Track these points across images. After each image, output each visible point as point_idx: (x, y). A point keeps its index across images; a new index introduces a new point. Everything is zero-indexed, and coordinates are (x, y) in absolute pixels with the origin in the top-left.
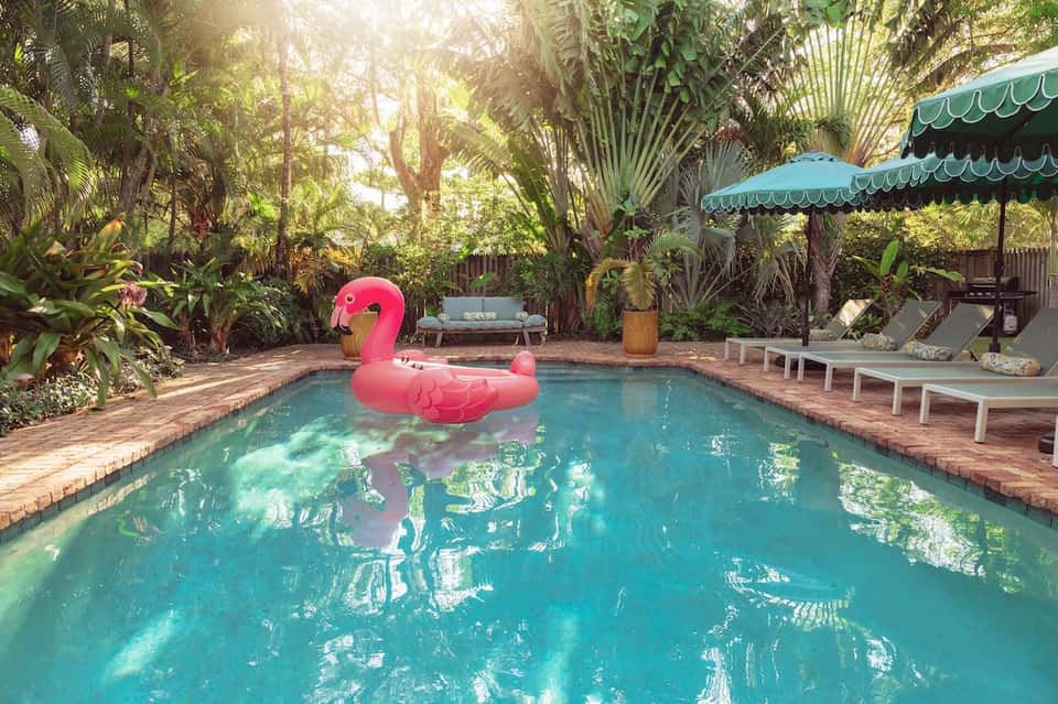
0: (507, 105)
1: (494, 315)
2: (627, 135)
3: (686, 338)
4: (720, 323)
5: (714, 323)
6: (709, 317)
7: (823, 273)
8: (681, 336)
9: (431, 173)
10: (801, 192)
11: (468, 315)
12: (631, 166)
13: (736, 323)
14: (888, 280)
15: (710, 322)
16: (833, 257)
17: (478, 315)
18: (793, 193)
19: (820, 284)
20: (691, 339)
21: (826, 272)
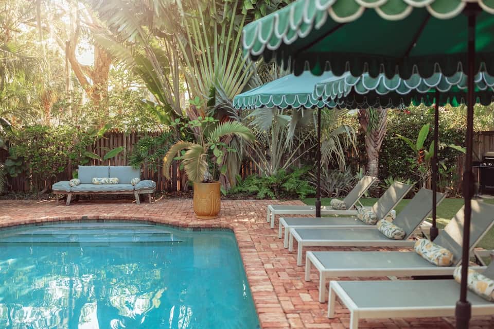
0: (117, 23)
1: (116, 180)
2: (219, 45)
3: (267, 197)
4: (292, 186)
5: (288, 186)
6: (285, 181)
7: (372, 149)
8: (263, 196)
9: (100, 71)
10: (293, 95)
11: (96, 180)
12: (222, 69)
13: (306, 185)
14: (421, 154)
15: (285, 185)
16: (379, 136)
17: (103, 180)
18: (288, 96)
19: (370, 156)
20: (270, 198)
21: (375, 147)
